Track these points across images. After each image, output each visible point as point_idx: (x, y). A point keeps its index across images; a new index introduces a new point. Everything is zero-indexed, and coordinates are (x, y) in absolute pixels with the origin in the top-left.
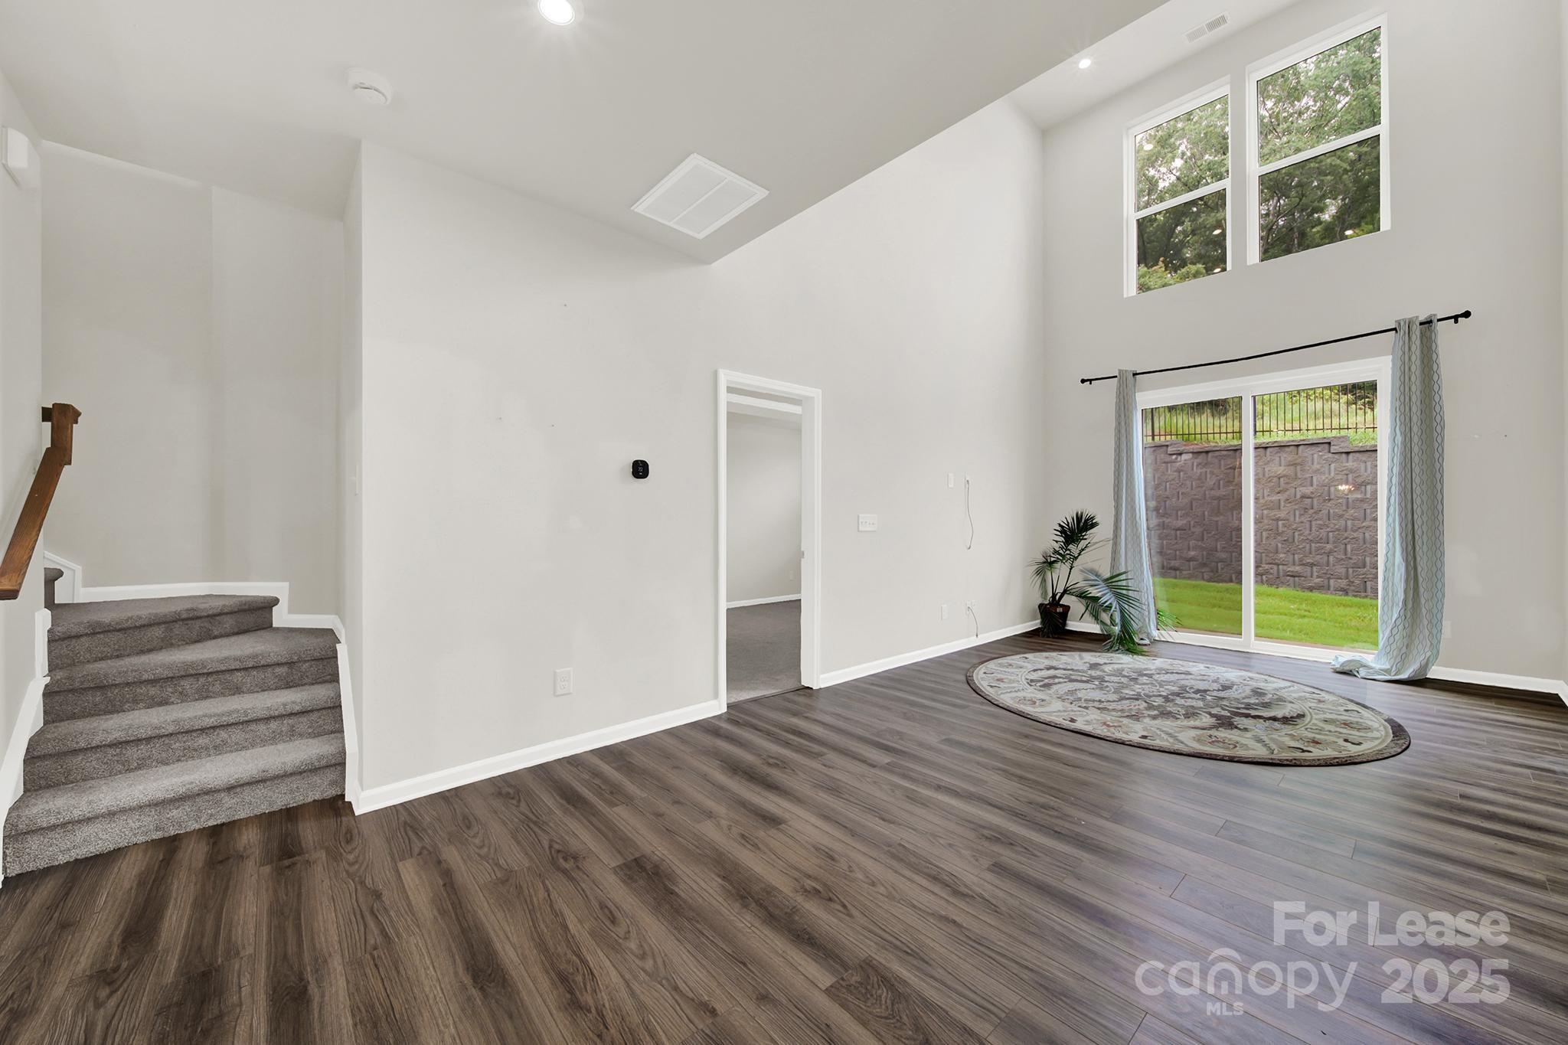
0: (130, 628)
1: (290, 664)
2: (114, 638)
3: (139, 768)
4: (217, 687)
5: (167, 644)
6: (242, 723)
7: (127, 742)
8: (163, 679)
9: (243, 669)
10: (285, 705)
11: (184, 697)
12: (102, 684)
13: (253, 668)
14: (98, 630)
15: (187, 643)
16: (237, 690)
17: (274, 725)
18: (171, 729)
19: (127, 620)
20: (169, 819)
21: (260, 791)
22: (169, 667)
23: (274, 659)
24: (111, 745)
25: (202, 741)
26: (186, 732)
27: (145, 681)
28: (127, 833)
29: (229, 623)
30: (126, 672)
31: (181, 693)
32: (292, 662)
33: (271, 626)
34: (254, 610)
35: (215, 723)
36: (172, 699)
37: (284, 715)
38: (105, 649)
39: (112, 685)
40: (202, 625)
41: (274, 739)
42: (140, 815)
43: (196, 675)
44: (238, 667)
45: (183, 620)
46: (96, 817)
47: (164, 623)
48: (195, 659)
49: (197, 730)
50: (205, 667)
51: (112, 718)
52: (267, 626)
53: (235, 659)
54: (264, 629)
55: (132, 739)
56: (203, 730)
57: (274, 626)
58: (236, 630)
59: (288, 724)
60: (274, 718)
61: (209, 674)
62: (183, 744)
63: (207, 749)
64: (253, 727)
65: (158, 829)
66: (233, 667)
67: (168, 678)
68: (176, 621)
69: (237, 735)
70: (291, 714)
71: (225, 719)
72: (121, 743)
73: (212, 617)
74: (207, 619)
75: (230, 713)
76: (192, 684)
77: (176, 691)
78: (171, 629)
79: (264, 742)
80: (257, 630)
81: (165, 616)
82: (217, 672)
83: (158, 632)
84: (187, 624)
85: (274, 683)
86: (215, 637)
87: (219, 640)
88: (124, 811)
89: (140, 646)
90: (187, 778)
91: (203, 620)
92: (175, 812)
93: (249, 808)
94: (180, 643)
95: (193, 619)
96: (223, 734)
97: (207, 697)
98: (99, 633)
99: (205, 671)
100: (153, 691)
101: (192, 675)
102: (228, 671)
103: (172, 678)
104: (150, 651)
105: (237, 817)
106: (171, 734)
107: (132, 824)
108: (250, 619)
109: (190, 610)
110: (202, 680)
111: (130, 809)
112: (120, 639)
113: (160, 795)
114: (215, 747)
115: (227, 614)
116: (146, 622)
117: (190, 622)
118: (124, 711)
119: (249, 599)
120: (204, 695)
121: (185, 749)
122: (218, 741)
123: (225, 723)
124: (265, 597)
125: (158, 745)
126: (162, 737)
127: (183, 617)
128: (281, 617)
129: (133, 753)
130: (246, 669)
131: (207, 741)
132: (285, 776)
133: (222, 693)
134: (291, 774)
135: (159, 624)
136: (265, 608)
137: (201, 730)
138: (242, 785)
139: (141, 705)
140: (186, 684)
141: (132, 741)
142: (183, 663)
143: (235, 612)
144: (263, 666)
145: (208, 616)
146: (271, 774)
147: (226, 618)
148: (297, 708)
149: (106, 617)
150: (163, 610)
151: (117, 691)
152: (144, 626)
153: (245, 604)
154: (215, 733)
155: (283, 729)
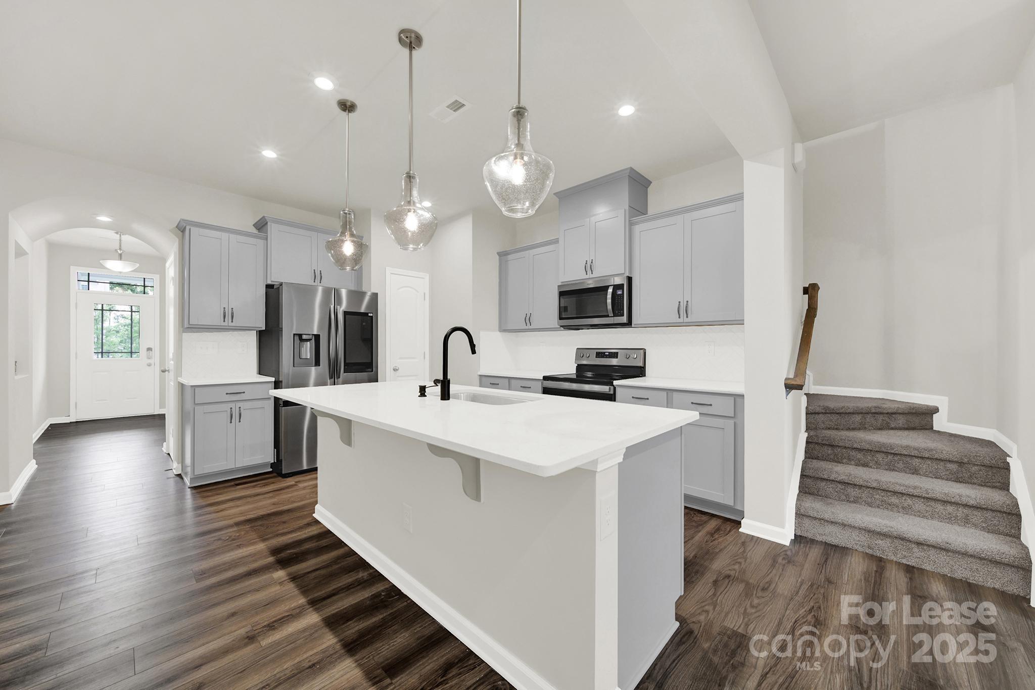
0: (843, 413)
1: (961, 464)
2: (835, 417)
3: (854, 502)
4: (901, 465)
5: (862, 427)
6: (924, 498)
7: (848, 484)
8: (865, 450)
9: (921, 457)
10: (960, 496)
11: (878, 465)
12: (832, 444)
13: (928, 458)
14: (828, 411)
15: (874, 429)
16: (915, 472)
17: (950, 509)
18: (875, 485)
19: (842, 408)
20: (876, 544)
21: (943, 557)
22: (870, 443)
23: (944, 456)
24: (840, 482)
25: (894, 500)
26: (884, 490)
27: (855, 448)
28: (852, 540)
29: (901, 421)
30: (845, 440)
31: (876, 462)
32: (962, 462)
33: (933, 429)
34: (919, 414)
35: (904, 492)
36: (871, 464)
37: (959, 504)
38: (831, 423)
39: (837, 446)
40: (884, 418)
41: (950, 519)
42: (859, 533)
43: (886, 452)
44: (916, 455)
45: (872, 413)
46: (836, 523)
47: (861, 413)
48: (885, 442)
49: (890, 491)
50: (893, 449)
51: (838, 466)
52: (927, 427)
53: (915, 449)
54: (926, 429)
55: (851, 482)
56: (895, 493)
57: (934, 429)
58: (906, 426)
59: (963, 512)
60: (951, 503)
61: (895, 454)
62: (881, 497)
63: (897, 507)
64: (932, 504)
65: (869, 547)
66: (913, 454)
67: (868, 450)
68: (868, 413)
69: (919, 505)
70: (966, 506)
71: (911, 491)
72: (845, 483)
73: (890, 414)
74: (886, 415)
75: (915, 488)
76: (883, 458)
77: (873, 460)
78: (865, 418)
79: (941, 518)
80: (922, 429)
81: (862, 409)
82: (901, 454)
83: (858, 418)
84: (874, 416)
85: (945, 475)
86: (892, 429)
87: (896, 431)
88: (850, 526)
89: (848, 425)
90: (886, 522)
91: (885, 415)
92: (880, 542)
93: (934, 565)
94: (870, 428)
95: (878, 414)
96: (909, 501)
97: (893, 470)
98: (828, 413)
99: (892, 452)
100: (860, 456)
101: (883, 452)
102: (909, 456)
103: (871, 451)
104: (854, 429)
105: (923, 567)
106: (874, 488)
107: (854, 536)
108: (916, 421)
109: (876, 407)
110: (890, 457)
111: (854, 527)
112: (838, 419)
113: (872, 527)
114: (903, 508)
115: (900, 414)
116: (851, 411)
117: (876, 415)
118: (843, 463)
119: (915, 406)
120: (891, 468)
121: (882, 501)
122: (906, 505)
123: (911, 494)
124: (927, 406)
125: (865, 492)
126: (868, 487)
127: (872, 412)
128: (940, 422)
129: (853, 492)
130: (922, 458)
131: (897, 501)
132: (965, 554)
133: (904, 470)
134: (971, 556)
135: (858, 413)
136: (928, 414)
137: (893, 492)
138: (928, 546)
139: (853, 463)
140: (880, 457)
141: (851, 484)
142: (879, 443)
143: (906, 414)
144: (936, 459)
145: (887, 413)
146: (952, 547)
147: (900, 417)
148: (972, 502)
149: (832, 405)
150: (862, 405)
151: (839, 450)
152: (850, 413)
153: (913, 409)
154: (904, 498)
155: (958, 515)
